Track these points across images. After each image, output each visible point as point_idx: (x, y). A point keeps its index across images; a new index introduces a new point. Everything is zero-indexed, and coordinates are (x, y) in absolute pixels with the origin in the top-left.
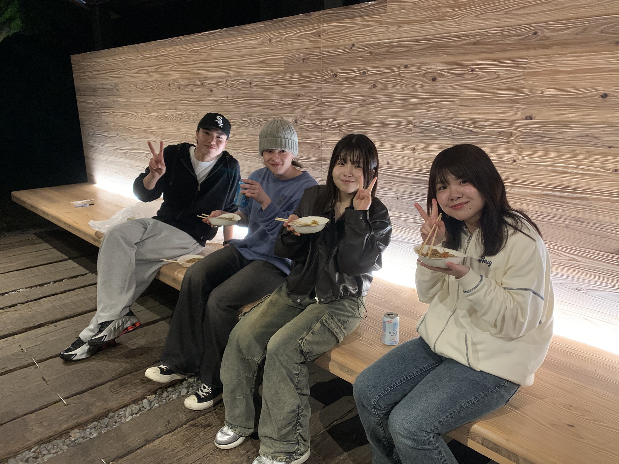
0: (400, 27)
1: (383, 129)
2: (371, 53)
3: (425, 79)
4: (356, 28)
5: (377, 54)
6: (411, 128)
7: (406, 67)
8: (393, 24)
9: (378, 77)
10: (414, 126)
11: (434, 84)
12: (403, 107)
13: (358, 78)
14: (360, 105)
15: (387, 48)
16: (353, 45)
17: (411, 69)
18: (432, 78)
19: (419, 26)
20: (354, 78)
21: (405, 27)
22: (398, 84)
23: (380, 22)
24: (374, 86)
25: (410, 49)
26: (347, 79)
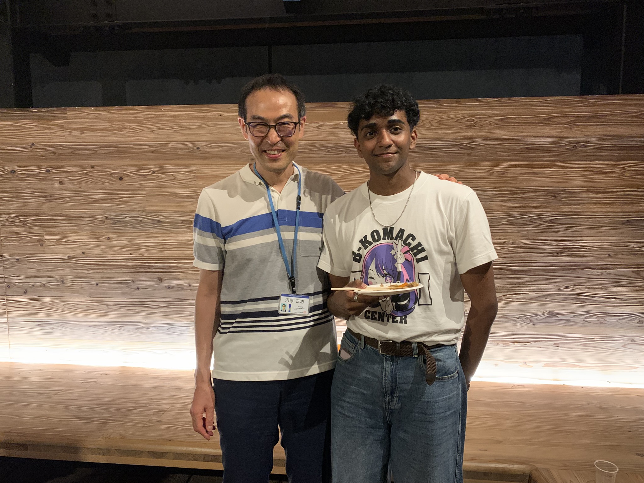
0: (83, 133)
1: (74, 222)
2: (54, 153)
3: (112, 178)
4: (34, 129)
5: (60, 155)
6: (104, 220)
7: (93, 167)
8: (76, 129)
9: (64, 175)
10: (107, 218)
11: (121, 182)
12: (94, 202)
13: (41, 175)
14: (46, 200)
15: (72, 150)
16: (33, 144)
17: (98, 169)
18: (119, 177)
19: (101, 134)
20: (37, 175)
21: (88, 134)
22: (86, 182)
23: (62, 127)
24: (61, 183)
25: (95, 153)
26: (28, 176)
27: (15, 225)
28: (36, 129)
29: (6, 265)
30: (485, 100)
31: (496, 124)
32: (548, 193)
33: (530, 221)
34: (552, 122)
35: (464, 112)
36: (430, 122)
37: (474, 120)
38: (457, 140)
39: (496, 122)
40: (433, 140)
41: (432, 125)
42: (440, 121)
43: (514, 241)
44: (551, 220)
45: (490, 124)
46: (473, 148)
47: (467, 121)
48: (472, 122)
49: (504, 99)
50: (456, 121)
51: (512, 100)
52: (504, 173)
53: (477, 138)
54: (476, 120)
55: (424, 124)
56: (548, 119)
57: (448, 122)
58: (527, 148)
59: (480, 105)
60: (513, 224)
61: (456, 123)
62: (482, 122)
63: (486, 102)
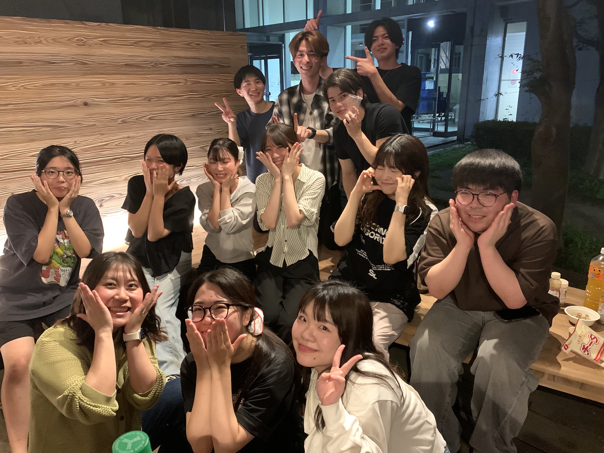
30: (89, 23)
31: (101, 44)
32: (145, 98)
35: (73, 32)
36: (46, 39)
37: (83, 40)
38: (73, 56)
39: (101, 43)
40: (52, 55)
41: (48, 42)
42: (54, 39)
44: (150, 118)
45: (96, 44)
46: (87, 63)
47: (77, 40)
48: (82, 41)
49: (103, 24)
50: (69, 40)
51: (109, 26)
52: (113, 84)
53: (88, 55)
54: (85, 40)
55: (41, 41)
56: (135, 43)
57: (61, 40)
58: (126, 64)
59: (86, 28)
61: (69, 41)
62: (90, 42)
63: (89, 25)
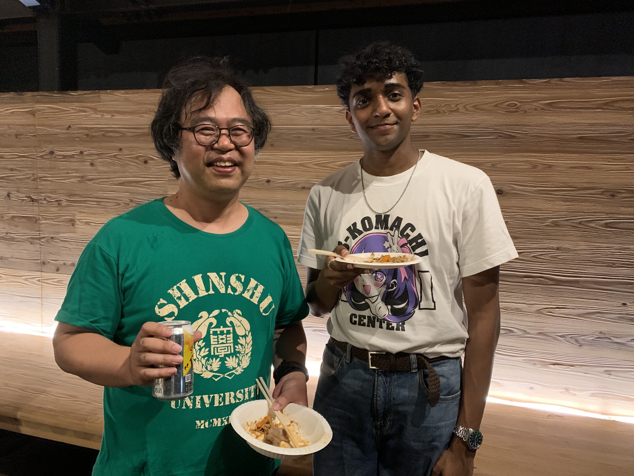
0: (113, 116)
1: (102, 203)
2: (88, 135)
3: (138, 161)
4: (72, 112)
5: (93, 137)
6: (128, 203)
7: (121, 150)
8: (108, 112)
9: (96, 157)
10: (131, 201)
11: (146, 166)
12: (120, 184)
13: (76, 156)
14: (79, 181)
15: (103, 133)
16: (70, 127)
17: (125, 152)
18: (144, 161)
19: (130, 117)
20: (72, 156)
21: (118, 117)
22: (114, 165)
23: (95, 110)
24: (92, 164)
25: (123, 135)
26: (65, 157)
27: (51, 204)
28: (73, 111)
29: (42, 242)
30: (531, 81)
31: (542, 109)
32: (604, 191)
33: (580, 223)
34: (614, 107)
35: (505, 95)
36: (465, 107)
37: (516, 105)
38: (496, 127)
39: (544, 107)
40: (467, 126)
41: (467, 110)
42: (477, 105)
43: (558, 246)
44: (606, 224)
45: (536, 109)
46: (514, 137)
47: (508, 105)
48: (515, 106)
49: (554, 81)
50: (496, 106)
51: (564, 81)
52: (550, 166)
53: (519, 125)
54: (519, 104)
55: (458, 109)
56: (606, 104)
57: (486, 107)
58: (580, 138)
59: (524, 88)
60: (558, 226)
61: (496, 108)
62: (527, 107)
63: (533, 84)
